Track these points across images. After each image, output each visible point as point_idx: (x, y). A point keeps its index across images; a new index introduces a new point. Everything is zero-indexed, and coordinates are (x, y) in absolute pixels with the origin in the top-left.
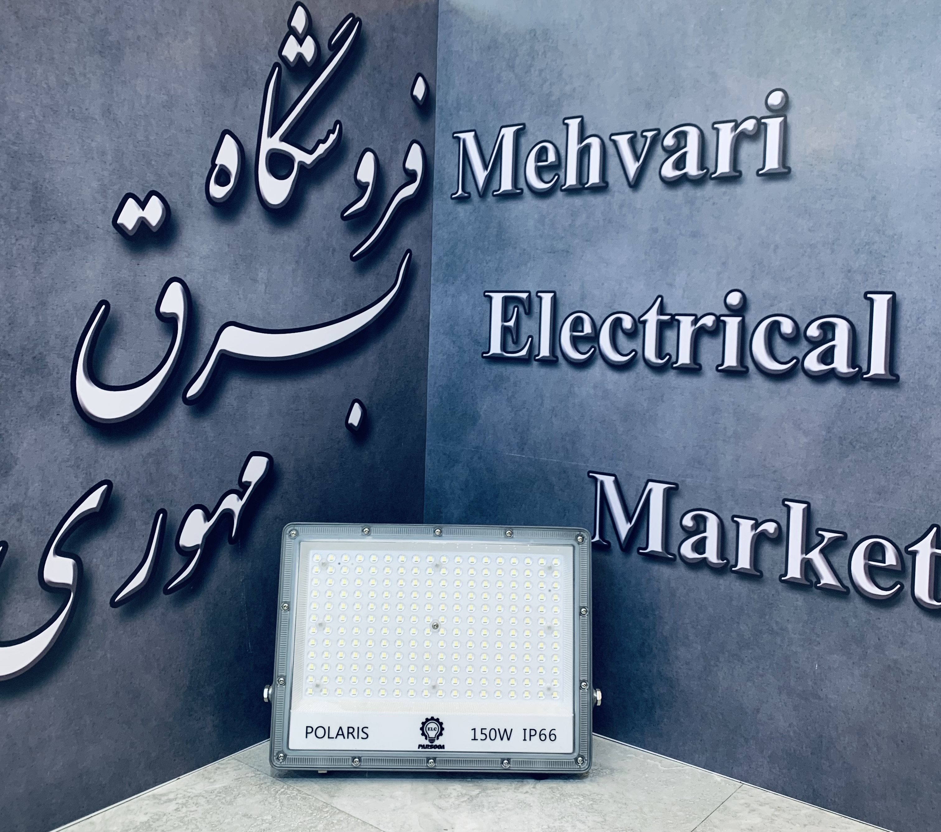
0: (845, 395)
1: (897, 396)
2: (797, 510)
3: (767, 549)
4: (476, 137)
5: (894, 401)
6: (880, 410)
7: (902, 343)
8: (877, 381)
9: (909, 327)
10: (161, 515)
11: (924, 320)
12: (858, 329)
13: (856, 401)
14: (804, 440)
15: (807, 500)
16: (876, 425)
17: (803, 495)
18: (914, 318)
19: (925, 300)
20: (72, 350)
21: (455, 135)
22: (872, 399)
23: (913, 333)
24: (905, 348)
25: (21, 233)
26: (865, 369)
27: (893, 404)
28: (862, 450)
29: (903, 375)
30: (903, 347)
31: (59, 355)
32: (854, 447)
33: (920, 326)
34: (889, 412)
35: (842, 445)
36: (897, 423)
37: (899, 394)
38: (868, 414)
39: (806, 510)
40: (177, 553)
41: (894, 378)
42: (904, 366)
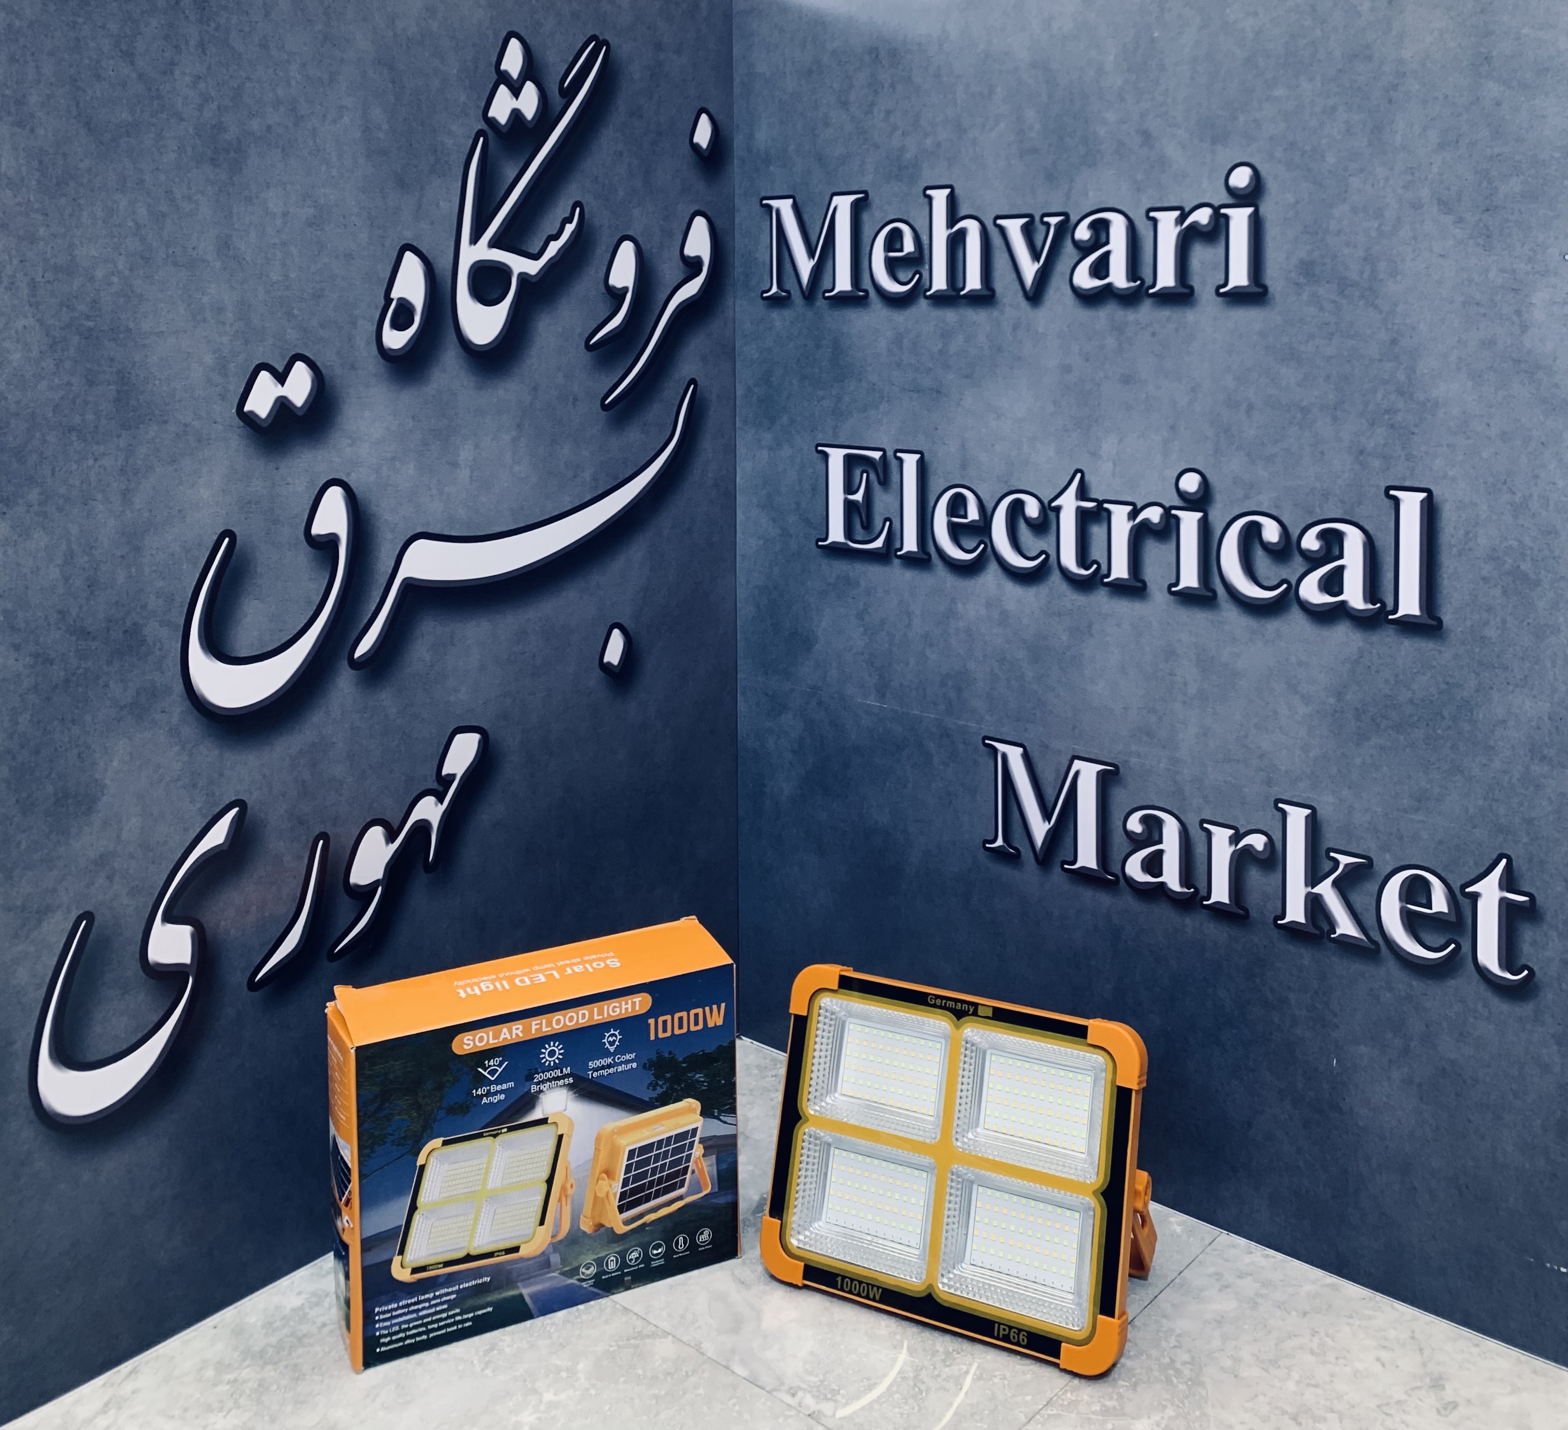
0: (1361, 644)
1: (1440, 652)
2: (1297, 818)
3: (1254, 876)
4: (796, 208)
5: (1435, 659)
6: (1415, 670)
7: (1444, 570)
8: (1408, 626)
9: (1454, 546)
10: (321, 842)
11: (1476, 537)
12: (1378, 543)
13: (1379, 654)
14: (1302, 710)
15: (1312, 804)
16: (1409, 694)
17: (1303, 795)
18: (1462, 532)
19: (1476, 504)
20: (181, 612)
21: (765, 202)
22: (1403, 653)
23: (1460, 555)
24: (1448, 578)
25: (102, 448)
26: (1390, 606)
27: (1434, 663)
28: (1391, 732)
29: (1447, 617)
30: (1445, 576)
31: (162, 623)
32: (1378, 726)
33: (1471, 544)
34: (1429, 675)
35: (1360, 721)
36: (1440, 693)
37: (1443, 649)
38: (1397, 676)
39: (1310, 819)
40: (347, 897)
41: (1435, 623)
42: (1449, 606)
